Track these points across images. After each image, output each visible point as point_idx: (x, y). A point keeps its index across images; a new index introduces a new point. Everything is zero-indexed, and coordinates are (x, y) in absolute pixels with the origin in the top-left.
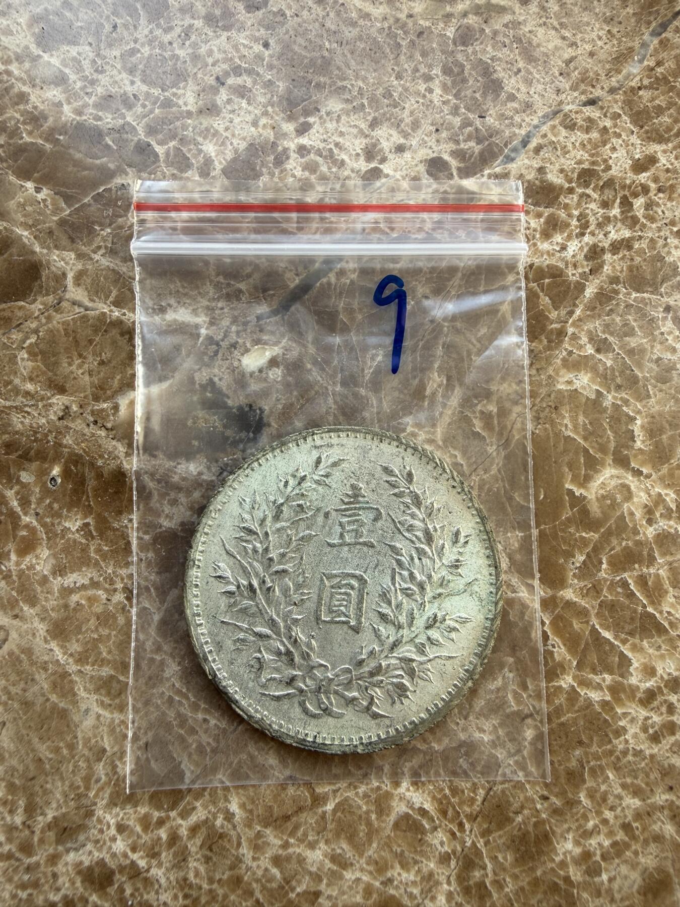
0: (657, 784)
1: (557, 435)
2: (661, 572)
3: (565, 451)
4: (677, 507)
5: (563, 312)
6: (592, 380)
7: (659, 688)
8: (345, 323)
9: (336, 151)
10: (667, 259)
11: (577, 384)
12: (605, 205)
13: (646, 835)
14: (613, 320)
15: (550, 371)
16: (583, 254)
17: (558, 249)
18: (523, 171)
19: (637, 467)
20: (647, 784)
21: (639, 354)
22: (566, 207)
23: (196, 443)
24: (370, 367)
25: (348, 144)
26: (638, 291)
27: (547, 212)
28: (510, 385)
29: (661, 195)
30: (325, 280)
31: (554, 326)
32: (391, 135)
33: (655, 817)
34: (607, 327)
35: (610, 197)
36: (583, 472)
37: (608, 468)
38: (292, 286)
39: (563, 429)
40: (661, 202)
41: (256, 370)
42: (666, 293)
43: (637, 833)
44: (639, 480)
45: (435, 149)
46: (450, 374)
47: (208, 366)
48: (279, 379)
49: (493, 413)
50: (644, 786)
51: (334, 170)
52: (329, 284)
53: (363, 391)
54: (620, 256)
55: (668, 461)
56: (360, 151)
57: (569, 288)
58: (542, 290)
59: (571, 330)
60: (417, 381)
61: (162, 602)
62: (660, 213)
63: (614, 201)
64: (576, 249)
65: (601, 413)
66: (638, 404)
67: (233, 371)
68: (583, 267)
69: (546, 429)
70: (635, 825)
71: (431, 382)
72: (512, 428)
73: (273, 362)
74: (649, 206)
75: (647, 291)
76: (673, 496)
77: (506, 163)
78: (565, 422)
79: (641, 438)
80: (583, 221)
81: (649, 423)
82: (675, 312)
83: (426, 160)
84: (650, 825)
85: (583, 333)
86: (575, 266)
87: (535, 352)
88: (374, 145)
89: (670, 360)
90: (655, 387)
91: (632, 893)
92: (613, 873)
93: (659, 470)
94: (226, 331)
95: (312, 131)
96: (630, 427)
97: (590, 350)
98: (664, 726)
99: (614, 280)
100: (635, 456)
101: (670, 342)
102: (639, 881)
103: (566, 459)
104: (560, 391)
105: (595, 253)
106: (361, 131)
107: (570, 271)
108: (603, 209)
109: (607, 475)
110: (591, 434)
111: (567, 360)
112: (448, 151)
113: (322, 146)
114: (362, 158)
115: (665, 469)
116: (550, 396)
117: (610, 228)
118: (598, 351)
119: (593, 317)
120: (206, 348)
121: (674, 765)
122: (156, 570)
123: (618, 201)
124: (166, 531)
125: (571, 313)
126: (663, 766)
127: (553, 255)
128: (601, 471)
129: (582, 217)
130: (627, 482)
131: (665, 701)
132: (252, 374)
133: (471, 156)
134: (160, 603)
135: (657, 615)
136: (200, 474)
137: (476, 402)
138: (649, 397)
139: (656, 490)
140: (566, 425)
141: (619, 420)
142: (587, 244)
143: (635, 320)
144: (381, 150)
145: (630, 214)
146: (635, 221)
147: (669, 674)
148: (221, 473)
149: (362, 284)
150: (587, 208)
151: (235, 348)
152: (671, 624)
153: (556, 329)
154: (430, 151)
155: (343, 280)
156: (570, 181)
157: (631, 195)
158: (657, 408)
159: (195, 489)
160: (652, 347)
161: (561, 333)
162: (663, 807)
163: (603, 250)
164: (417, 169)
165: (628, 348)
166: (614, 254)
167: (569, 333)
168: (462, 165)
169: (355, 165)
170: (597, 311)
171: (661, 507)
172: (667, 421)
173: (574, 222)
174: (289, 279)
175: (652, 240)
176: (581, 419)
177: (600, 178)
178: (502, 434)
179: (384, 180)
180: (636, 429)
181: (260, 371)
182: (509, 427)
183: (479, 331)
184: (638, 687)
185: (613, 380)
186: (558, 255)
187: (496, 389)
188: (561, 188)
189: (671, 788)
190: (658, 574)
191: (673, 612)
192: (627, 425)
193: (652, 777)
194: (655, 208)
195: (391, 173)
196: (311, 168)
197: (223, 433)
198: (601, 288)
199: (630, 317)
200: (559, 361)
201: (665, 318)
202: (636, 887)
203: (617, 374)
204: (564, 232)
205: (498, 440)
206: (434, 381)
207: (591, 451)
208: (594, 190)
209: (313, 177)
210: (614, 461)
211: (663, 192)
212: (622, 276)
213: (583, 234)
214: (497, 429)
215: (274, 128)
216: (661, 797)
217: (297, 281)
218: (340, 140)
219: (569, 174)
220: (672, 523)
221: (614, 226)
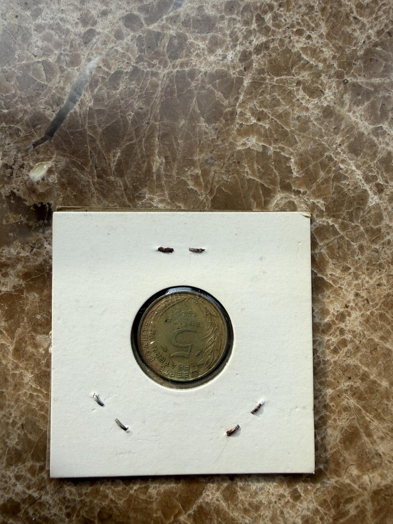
0: (341, 377)
1: (242, 180)
2: (322, 251)
3: (250, 188)
4: (326, 208)
5: (232, 100)
6: (258, 140)
7: (333, 321)
8: (92, 137)
9: (61, 24)
10: (293, 50)
11: (249, 144)
12: (247, 23)
13: (339, 408)
14: (265, 98)
15: (231, 140)
16: (238, 59)
17: (221, 59)
18: (188, 12)
19: (296, 189)
20: (335, 379)
21: (285, 117)
22: (221, 29)
23: (11, 234)
24: (114, 161)
25: (68, 17)
26: (277, 75)
27: (209, 35)
28: (206, 154)
29: (282, 9)
30: (72, 111)
31: (227, 110)
32: (96, 6)
33: (343, 397)
34: (262, 103)
35: (249, 17)
36: (263, 200)
37: (279, 193)
38: (52, 119)
39: (246, 175)
40: (282, 13)
41: (40, 179)
42: (296, 73)
43: (333, 408)
44: (299, 197)
45: (128, 9)
46: (166, 155)
47: (8, 183)
48: (56, 182)
49: (199, 175)
50: (333, 380)
51: (63, 37)
52: (75, 112)
53: (112, 178)
54: (262, 55)
55: (315, 181)
56: (77, 20)
57: (233, 83)
58: (216, 88)
59: (239, 110)
60: (146, 163)
61: (13, 338)
62: (284, 21)
63: (252, 20)
64: (233, 56)
65: (268, 160)
66: (290, 149)
67: (26, 183)
68: (239, 67)
69: (234, 177)
70: (331, 404)
71: (155, 163)
72: (213, 181)
73: (50, 171)
74: (275, 17)
75: (283, 75)
76: (322, 202)
77: (176, 9)
78: (246, 170)
79: (296, 170)
80: (234, 37)
81: (299, 159)
82: (304, 84)
83: (123, 18)
84: (341, 402)
85: (247, 110)
86: (234, 68)
87: (219, 129)
88: (86, 15)
89: (306, 116)
90: (299, 135)
91: (337, 444)
92: (323, 435)
93: (311, 188)
94: (15, 158)
95: (43, 14)
96: (287, 165)
97: (254, 121)
98: (339, 343)
99: (261, 71)
100: (294, 182)
101: (304, 104)
102: (340, 436)
103: (251, 193)
104: (239, 151)
105: (246, 56)
106: (76, 8)
107: (231, 72)
108: (246, 26)
109: (279, 198)
110: (264, 174)
111: (240, 130)
112: (136, 8)
113: (51, 22)
114: (80, 25)
115: (314, 186)
116: (233, 156)
117: (252, 38)
118: (259, 120)
119: (251, 98)
120: (4, 172)
121: (349, 365)
122: (4, 319)
123: (254, 18)
124: (5, 294)
125: (237, 99)
126: (343, 366)
127: (219, 63)
128: (274, 196)
129: (233, 34)
130: (291, 199)
131: (338, 328)
132: (38, 183)
133: (152, 9)
134: (11, 339)
135: (325, 278)
136: (18, 253)
137: (187, 169)
138: (296, 142)
139: (311, 201)
140: (247, 172)
141: (279, 162)
142: (239, 51)
143: (279, 95)
144: (92, 17)
145: (263, 26)
146: (268, 29)
147: (338, 311)
148: (32, 250)
149: (97, 108)
150: (235, 28)
151: (23, 168)
152: (334, 281)
153: (229, 111)
154: (125, 11)
155: (84, 108)
156: (221, 12)
157: (262, 13)
158: (303, 148)
159: (18, 263)
160: (293, 110)
161: (233, 113)
162: (346, 390)
163: (250, 53)
164: (118, 25)
165: (278, 114)
166: (258, 55)
167: (238, 112)
168: (147, 16)
169: (76, 30)
170: (253, 94)
171: (316, 211)
172: (311, 156)
173: (229, 39)
174: (49, 116)
175: (281, 40)
176: (255, 166)
177: (240, 6)
178: (207, 187)
179: (97, 37)
180: (292, 165)
181: (43, 179)
182: (211, 181)
183: (180, 123)
184: (320, 324)
185: (272, 137)
186: (221, 62)
187: (198, 158)
188: (216, 17)
189: (350, 378)
190: (321, 253)
191: (334, 273)
192: (286, 164)
193: (337, 374)
194: (279, 18)
195: (101, 31)
196: (47, 38)
197: (27, 224)
198: (254, 78)
199: (275, 94)
200: (235, 132)
201: (298, 90)
202: (338, 440)
203: (274, 132)
204: (222, 47)
205: (205, 191)
206: (157, 162)
207: (266, 185)
208: (237, 14)
209: (50, 44)
210: (281, 188)
211: (283, 7)
212: (266, 68)
213: (235, 46)
214: (203, 184)
215: (17, 17)
216: (345, 385)
217: (54, 115)
218: (64, 16)
219: (219, 7)
220: (324, 219)
221: (255, 36)
